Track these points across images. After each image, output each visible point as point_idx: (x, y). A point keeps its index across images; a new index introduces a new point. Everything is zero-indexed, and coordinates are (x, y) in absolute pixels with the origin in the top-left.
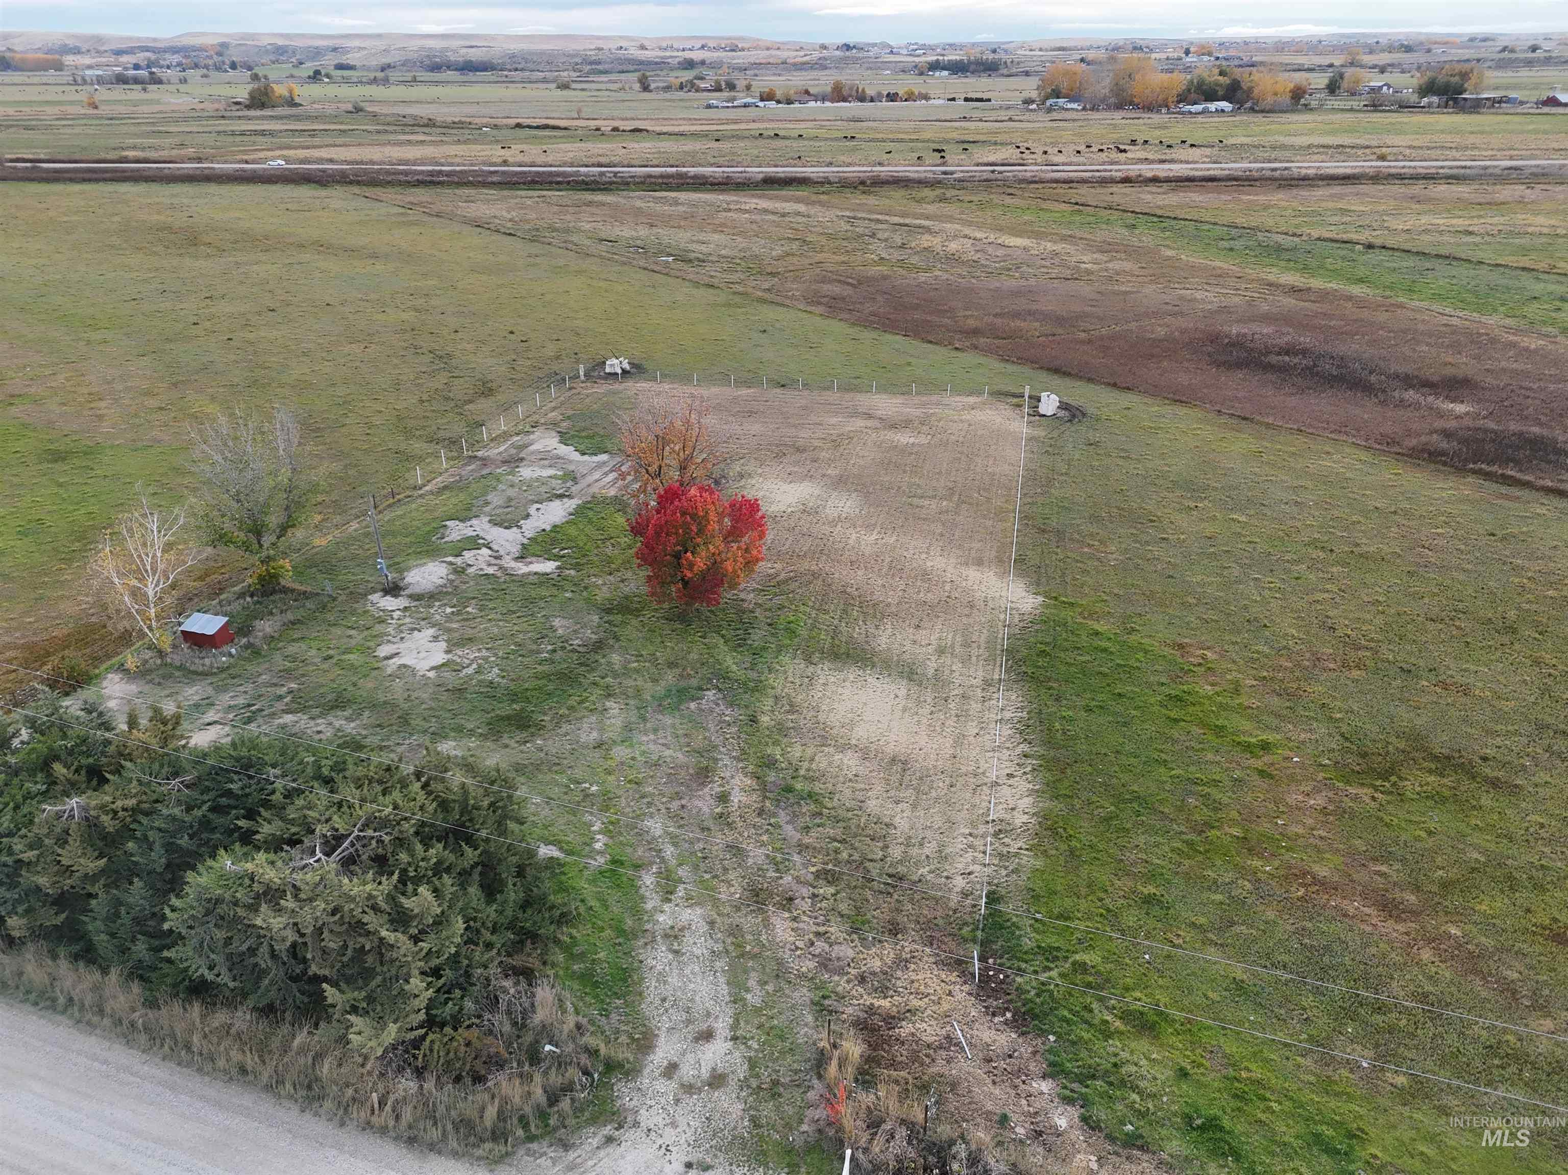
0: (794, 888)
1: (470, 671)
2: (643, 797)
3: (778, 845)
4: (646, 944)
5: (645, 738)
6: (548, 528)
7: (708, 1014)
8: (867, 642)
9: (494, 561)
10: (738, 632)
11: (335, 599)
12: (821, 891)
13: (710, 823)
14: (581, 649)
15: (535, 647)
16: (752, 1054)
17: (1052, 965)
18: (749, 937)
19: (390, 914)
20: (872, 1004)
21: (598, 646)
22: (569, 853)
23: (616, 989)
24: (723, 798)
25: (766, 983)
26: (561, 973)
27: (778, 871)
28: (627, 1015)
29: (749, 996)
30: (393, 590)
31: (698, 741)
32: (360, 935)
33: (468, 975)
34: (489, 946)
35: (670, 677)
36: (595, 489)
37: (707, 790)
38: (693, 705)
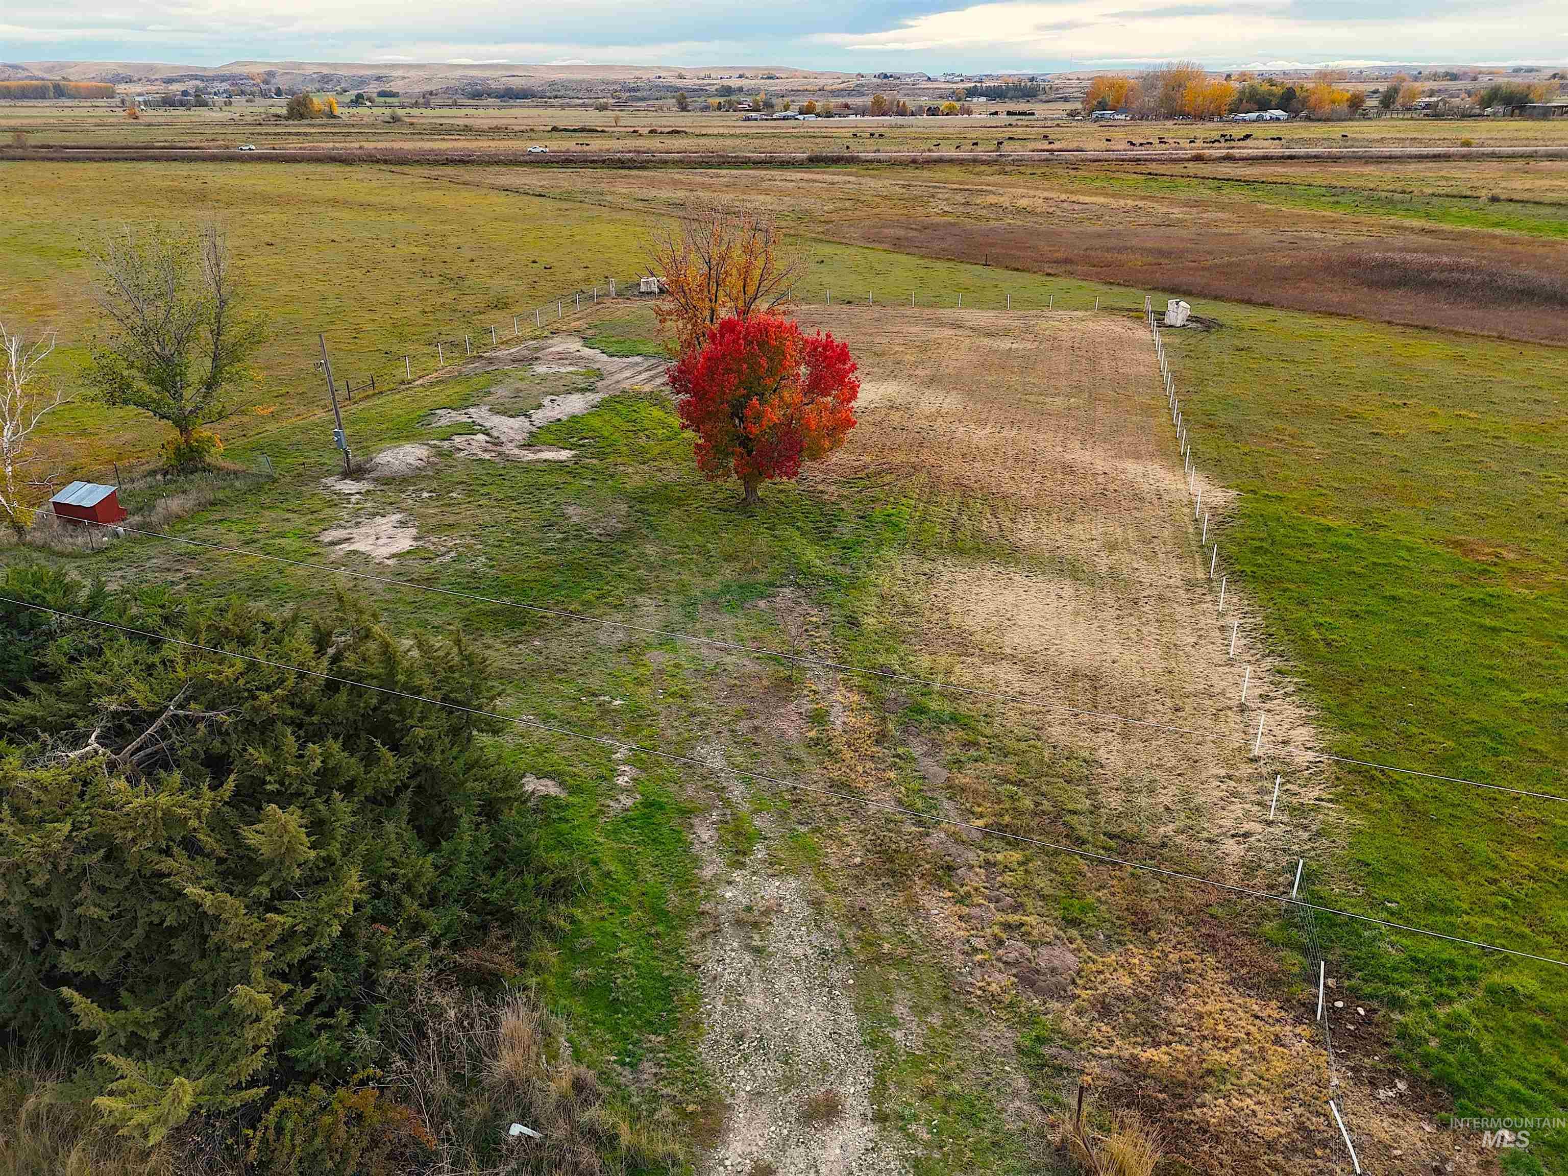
0: (953, 850)
1: (447, 559)
2: (693, 715)
3: (915, 785)
4: (704, 936)
5: (695, 641)
6: (565, 418)
7: (825, 1068)
8: (1003, 537)
9: (490, 447)
10: (820, 524)
11: (275, 481)
12: (1000, 857)
13: (800, 752)
14: (602, 539)
15: (538, 535)
16: (919, 1152)
17: (1453, 993)
18: (885, 929)
19: (221, 861)
20: (1134, 1057)
21: (627, 535)
22: (574, 790)
23: (650, 1015)
24: (818, 718)
25: (926, 1011)
26: (552, 982)
27: (919, 823)
28: (671, 1064)
29: (898, 1035)
30: (353, 473)
31: (774, 645)
32: (161, 899)
33: (369, 981)
34: (417, 927)
35: (728, 572)
36: (626, 385)
37: (792, 706)
38: (762, 604)
